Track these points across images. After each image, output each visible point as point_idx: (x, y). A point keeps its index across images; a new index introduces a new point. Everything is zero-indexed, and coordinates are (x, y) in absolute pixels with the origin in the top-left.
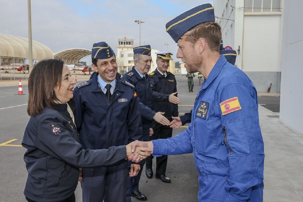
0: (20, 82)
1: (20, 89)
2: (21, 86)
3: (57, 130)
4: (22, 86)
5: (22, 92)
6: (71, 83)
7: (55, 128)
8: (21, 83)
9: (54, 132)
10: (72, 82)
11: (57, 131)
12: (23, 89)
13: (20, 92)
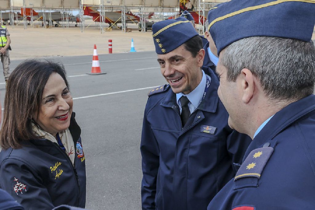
0: (95, 50)
1: (95, 64)
2: (96, 58)
3: (21, 187)
4: (99, 58)
5: (98, 69)
6: (60, 108)
7: (18, 184)
8: (97, 52)
9: (15, 190)
10: (61, 106)
11: (20, 189)
12: (100, 63)
13: (95, 69)
